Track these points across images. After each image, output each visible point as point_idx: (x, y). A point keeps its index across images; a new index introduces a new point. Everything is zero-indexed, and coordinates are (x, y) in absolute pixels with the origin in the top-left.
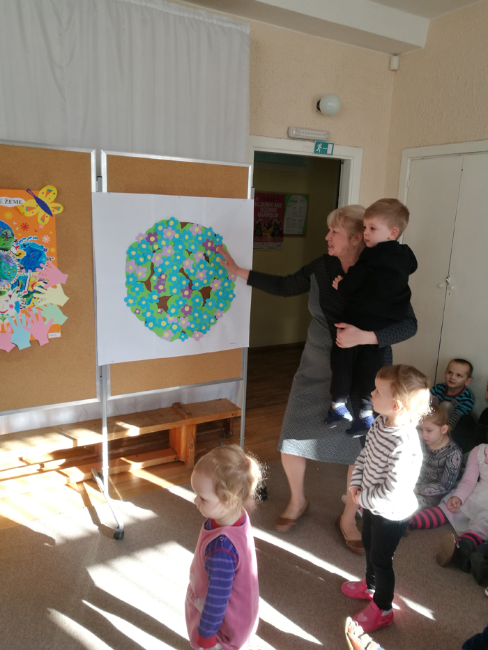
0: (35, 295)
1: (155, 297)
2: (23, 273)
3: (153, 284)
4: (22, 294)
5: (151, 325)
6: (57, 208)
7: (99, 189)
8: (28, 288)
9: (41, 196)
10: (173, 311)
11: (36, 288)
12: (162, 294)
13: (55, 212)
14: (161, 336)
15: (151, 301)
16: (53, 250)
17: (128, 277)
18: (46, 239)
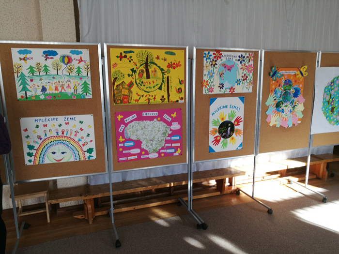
0: (296, 107)
1: (330, 107)
2: (293, 99)
3: (330, 102)
4: (292, 106)
5: (328, 118)
6: (306, 74)
7: (318, 66)
8: (294, 104)
9: (301, 70)
10: (335, 113)
11: (296, 104)
12: (333, 106)
13: (304, 76)
14: (330, 123)
15: (329, 109)
16: (302, 90)
17: (324, 99)
18: (301, 86)
